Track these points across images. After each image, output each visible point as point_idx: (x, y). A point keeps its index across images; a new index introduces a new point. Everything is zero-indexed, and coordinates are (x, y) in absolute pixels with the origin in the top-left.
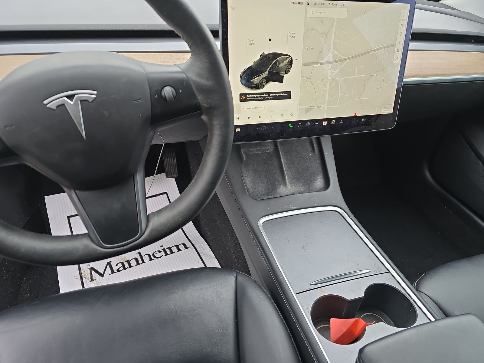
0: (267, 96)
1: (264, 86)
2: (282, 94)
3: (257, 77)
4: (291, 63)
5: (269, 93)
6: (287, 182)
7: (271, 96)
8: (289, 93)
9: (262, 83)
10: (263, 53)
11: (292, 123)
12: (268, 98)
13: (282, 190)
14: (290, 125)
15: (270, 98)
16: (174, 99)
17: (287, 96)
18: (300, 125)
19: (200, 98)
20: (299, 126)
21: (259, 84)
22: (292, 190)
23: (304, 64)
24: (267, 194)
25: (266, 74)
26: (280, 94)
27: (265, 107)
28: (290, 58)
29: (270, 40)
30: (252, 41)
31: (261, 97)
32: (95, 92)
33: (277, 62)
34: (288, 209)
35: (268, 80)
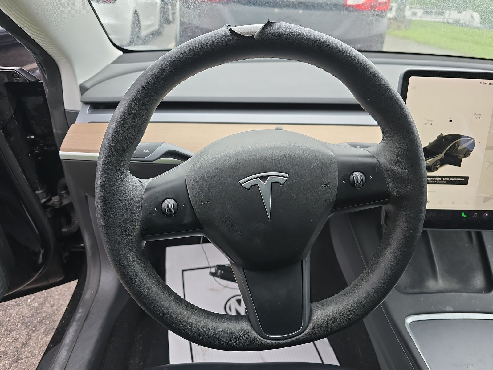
0: (440, 180)
1: (437, 169)
2: (458, 179)
3: (430, 159)
4: (473, 145)
5: (442, 177)
6: (438, 275)
7: (445, 180)
8: (467, 178)
9: (436, 165)
10: (442, 134)
11: (466, 212)
12: (440, 182)
13: (431, 284)
14: (463, 214)
15: (442, 182)
16: (363, 185)
17: (464, 181)
18: (476, 215)
19: (391, 186)
20: (473, 217)
21: (431, 166)
22: (443, 286)
23: (488, 148)
24: (413, 287)
25: (441, 156)
26: (455, 179)
27: (435, 192)
28: (473, 140)
29: (451, 121)
30: (430, 121)
31: (432, 180)
32: (287, 175)
33: (457, 145)
34: (442, 311)
35: (443, 163)
